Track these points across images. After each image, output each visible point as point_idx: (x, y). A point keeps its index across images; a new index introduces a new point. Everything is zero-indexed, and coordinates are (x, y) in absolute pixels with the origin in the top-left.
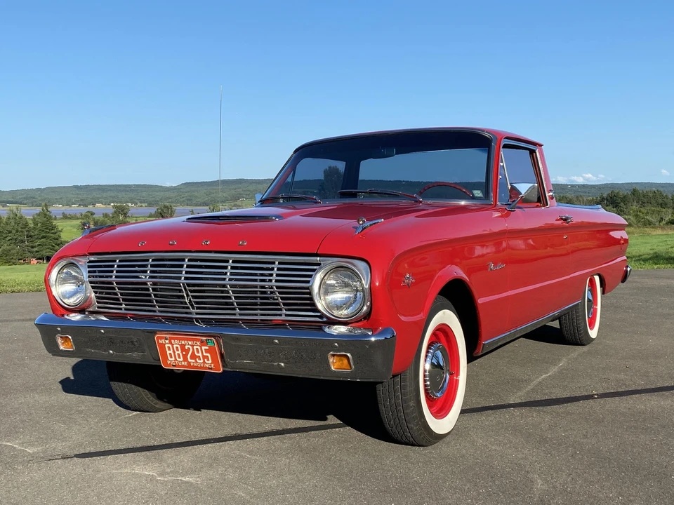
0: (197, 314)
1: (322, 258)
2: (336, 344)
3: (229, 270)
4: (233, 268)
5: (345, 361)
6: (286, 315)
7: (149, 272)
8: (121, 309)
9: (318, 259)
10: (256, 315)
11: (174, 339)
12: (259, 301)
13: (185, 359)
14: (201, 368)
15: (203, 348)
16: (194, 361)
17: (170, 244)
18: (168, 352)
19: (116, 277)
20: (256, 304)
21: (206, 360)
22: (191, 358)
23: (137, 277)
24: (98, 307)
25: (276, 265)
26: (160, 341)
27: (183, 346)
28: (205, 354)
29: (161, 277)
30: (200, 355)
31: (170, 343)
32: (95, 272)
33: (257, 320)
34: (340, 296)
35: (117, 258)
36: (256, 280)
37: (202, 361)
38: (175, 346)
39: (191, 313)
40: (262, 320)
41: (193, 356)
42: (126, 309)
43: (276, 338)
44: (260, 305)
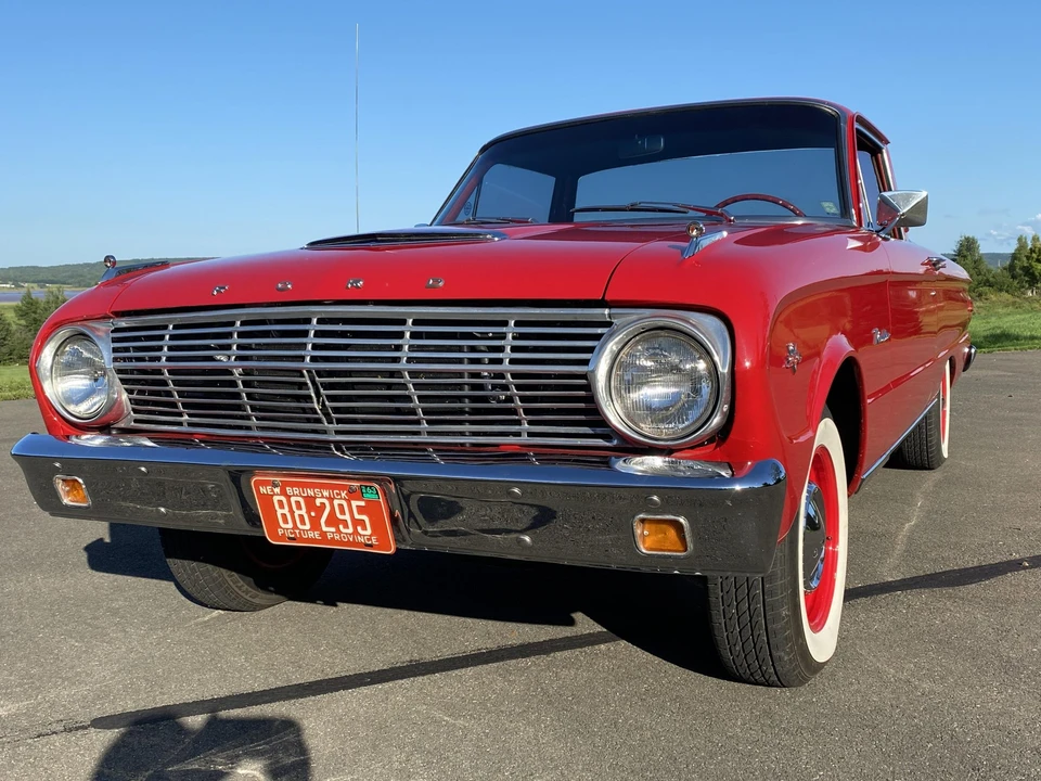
0: (338, 432)
1: (614, 311)
2: (655, 498)
3: (407, 341)
4: (414, 335)
5: (672, 533)
6: (531, 434)
7: (235, 347)
8: (180, 424)
9: (607, 311)
10: (462, 434)
11: (293, 485)
12: (467, 405)
13: (315, 525)
14: (348, 543)
15: (354, 504)
16: (333, 530)
17: (278, 290)
18: (280, 512)
19: (169, 359)
20: (461, 412)
21: (359, 528)
22: (328, 523)
23: (211, 359)
24: (136, 421)
25: (511, 330)
26: (263, 490)
27: (310, 501)
28: (357, 516)
29: (260, 358)
30: (347, 517)
31: (283, 493)
32: (126, 350)
33: (462, 445)
34: (656, 392)
35: (170, 321)
36: (460, 361)
37: (351, 530)
38: (293, 499)
39: (325, 432)
40: (474, 445)
41: (332, 520)
42: (190, 424)
43: (517, 484)
44: (470, 414)
